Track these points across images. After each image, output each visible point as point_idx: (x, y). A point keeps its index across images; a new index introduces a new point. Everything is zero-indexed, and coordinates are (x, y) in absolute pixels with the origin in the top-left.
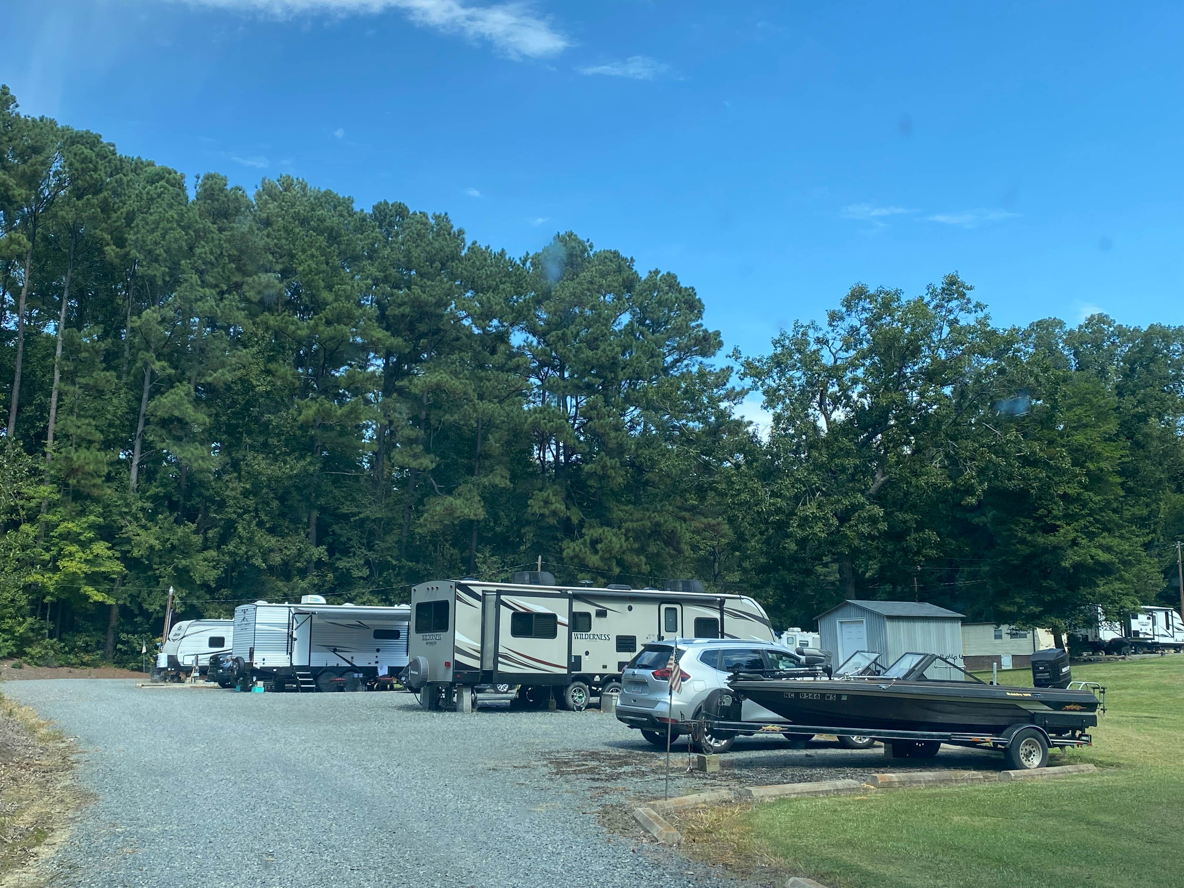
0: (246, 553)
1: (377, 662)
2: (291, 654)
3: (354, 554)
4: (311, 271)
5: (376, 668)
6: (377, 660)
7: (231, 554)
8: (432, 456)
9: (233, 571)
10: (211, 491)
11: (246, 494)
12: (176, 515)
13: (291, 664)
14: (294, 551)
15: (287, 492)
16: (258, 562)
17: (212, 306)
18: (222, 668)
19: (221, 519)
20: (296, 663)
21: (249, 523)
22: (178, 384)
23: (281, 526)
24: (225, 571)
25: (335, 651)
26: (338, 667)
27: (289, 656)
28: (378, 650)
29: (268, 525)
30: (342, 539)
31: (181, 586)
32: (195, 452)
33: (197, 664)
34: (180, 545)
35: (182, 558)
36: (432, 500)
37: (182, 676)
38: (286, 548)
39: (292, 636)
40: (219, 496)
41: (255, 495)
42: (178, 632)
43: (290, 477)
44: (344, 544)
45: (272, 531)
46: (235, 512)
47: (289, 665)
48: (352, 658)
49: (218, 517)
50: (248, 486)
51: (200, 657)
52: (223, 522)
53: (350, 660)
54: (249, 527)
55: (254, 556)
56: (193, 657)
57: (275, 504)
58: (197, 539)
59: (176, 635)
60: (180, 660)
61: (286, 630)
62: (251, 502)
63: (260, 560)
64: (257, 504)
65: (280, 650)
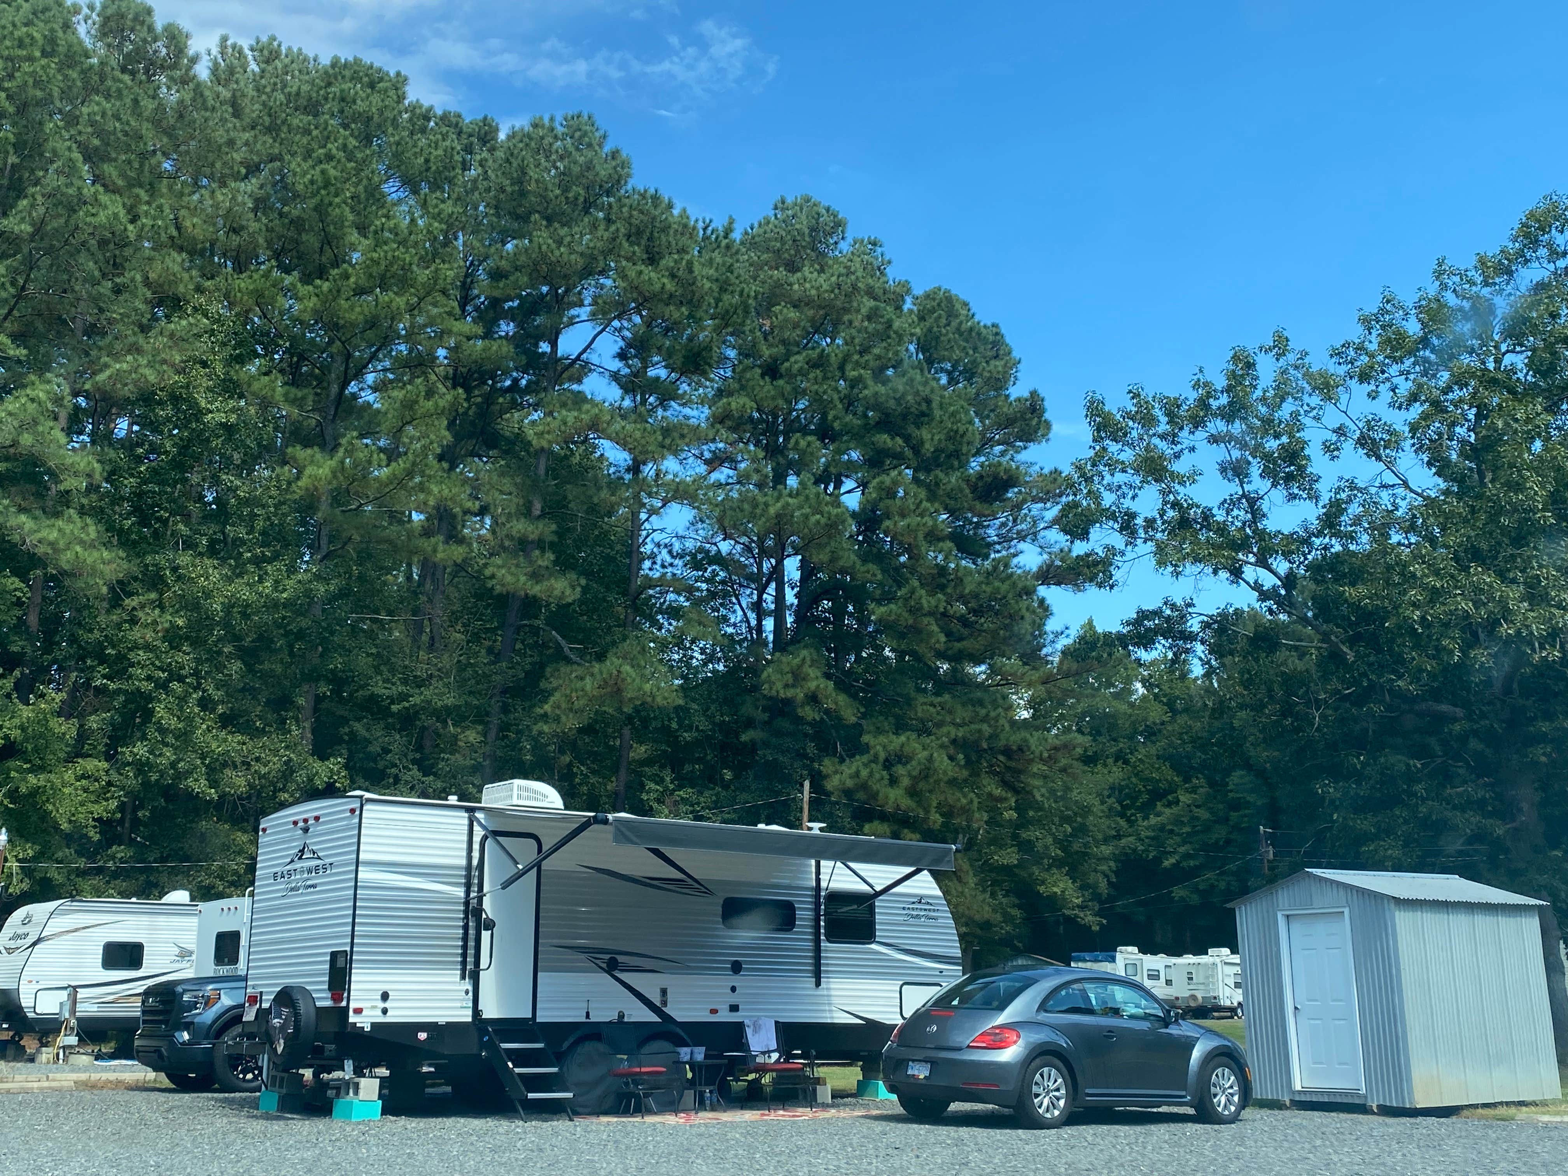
0: (173, 765)
1: (734, 1008)
2: (475, 977)
3: (397, 780)
4: (327, 184)
5: (739, 1028)
6: (734, 999)
7: (141, 767)
8: (573, 576)
9: (142, 807)
10: (97, 634)
11: (173, 638)
12: (17, 673)
13: (476, 1012)
14: (275, 765)
15: (264, 641)
16: (199, 785)
17: (116, 215)
18: (188, 1026)
19: (118, 691)
20: (491, 1010)
21: (183, 700)
22: (33, 377)
23: (247, 712)
24: (122, 807)
25: (612, 967)
26: (621, 1022)
27: (468, 985)
28: (736, 968)
29: (220, 709)
30: (371, 749)
31: (22, 836)
32: (68, 528)
33: (73, 1011)
34: (26, 740)
35: (30, 771)
36: (564, 669)
37: (29, 1043)
38: (258, 759)
39: (478, 911)
40: (113, 647)
41: (195, 643)
42: (22, 930)
43: (273, 605)
44: (375, 761)
45: (227, 721)
46: (149, 678)
47: (466, 1016)
48: (664, 992)
49: (112, 686)
50: (180, 622)
51: (82, 993)
52: (122, 698)
53: (657, 1001)
54: (181, 709)
55: (189, 773)
56: (64, 995)
57: (235, 667)
58: (67, 728)
59: (16, 937)
60: (26, 1001)
61: (460, 892)
62: (185, 658)
63: (203, 782)
64: (198, 661)
65: (435, 963)
